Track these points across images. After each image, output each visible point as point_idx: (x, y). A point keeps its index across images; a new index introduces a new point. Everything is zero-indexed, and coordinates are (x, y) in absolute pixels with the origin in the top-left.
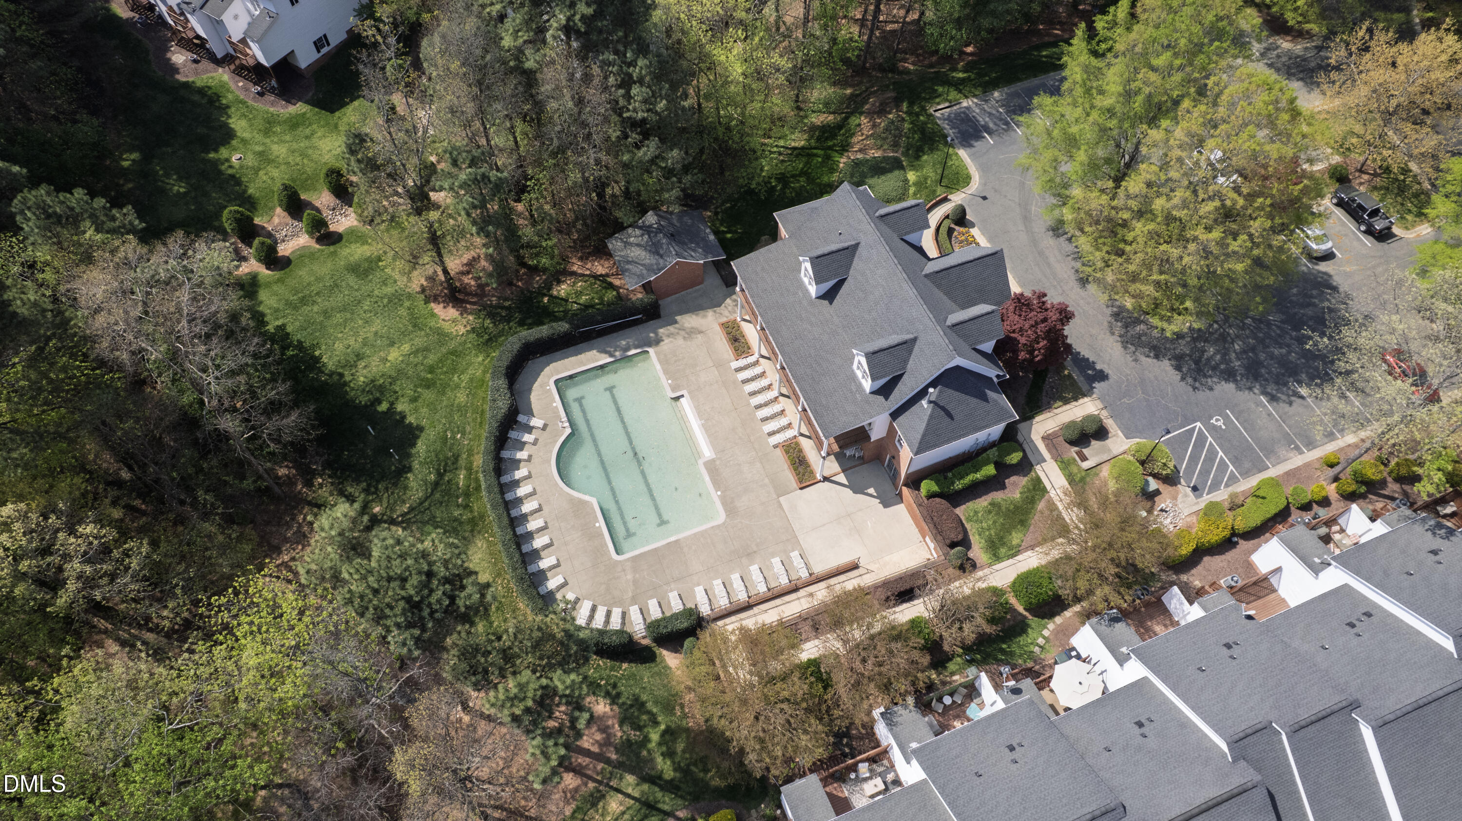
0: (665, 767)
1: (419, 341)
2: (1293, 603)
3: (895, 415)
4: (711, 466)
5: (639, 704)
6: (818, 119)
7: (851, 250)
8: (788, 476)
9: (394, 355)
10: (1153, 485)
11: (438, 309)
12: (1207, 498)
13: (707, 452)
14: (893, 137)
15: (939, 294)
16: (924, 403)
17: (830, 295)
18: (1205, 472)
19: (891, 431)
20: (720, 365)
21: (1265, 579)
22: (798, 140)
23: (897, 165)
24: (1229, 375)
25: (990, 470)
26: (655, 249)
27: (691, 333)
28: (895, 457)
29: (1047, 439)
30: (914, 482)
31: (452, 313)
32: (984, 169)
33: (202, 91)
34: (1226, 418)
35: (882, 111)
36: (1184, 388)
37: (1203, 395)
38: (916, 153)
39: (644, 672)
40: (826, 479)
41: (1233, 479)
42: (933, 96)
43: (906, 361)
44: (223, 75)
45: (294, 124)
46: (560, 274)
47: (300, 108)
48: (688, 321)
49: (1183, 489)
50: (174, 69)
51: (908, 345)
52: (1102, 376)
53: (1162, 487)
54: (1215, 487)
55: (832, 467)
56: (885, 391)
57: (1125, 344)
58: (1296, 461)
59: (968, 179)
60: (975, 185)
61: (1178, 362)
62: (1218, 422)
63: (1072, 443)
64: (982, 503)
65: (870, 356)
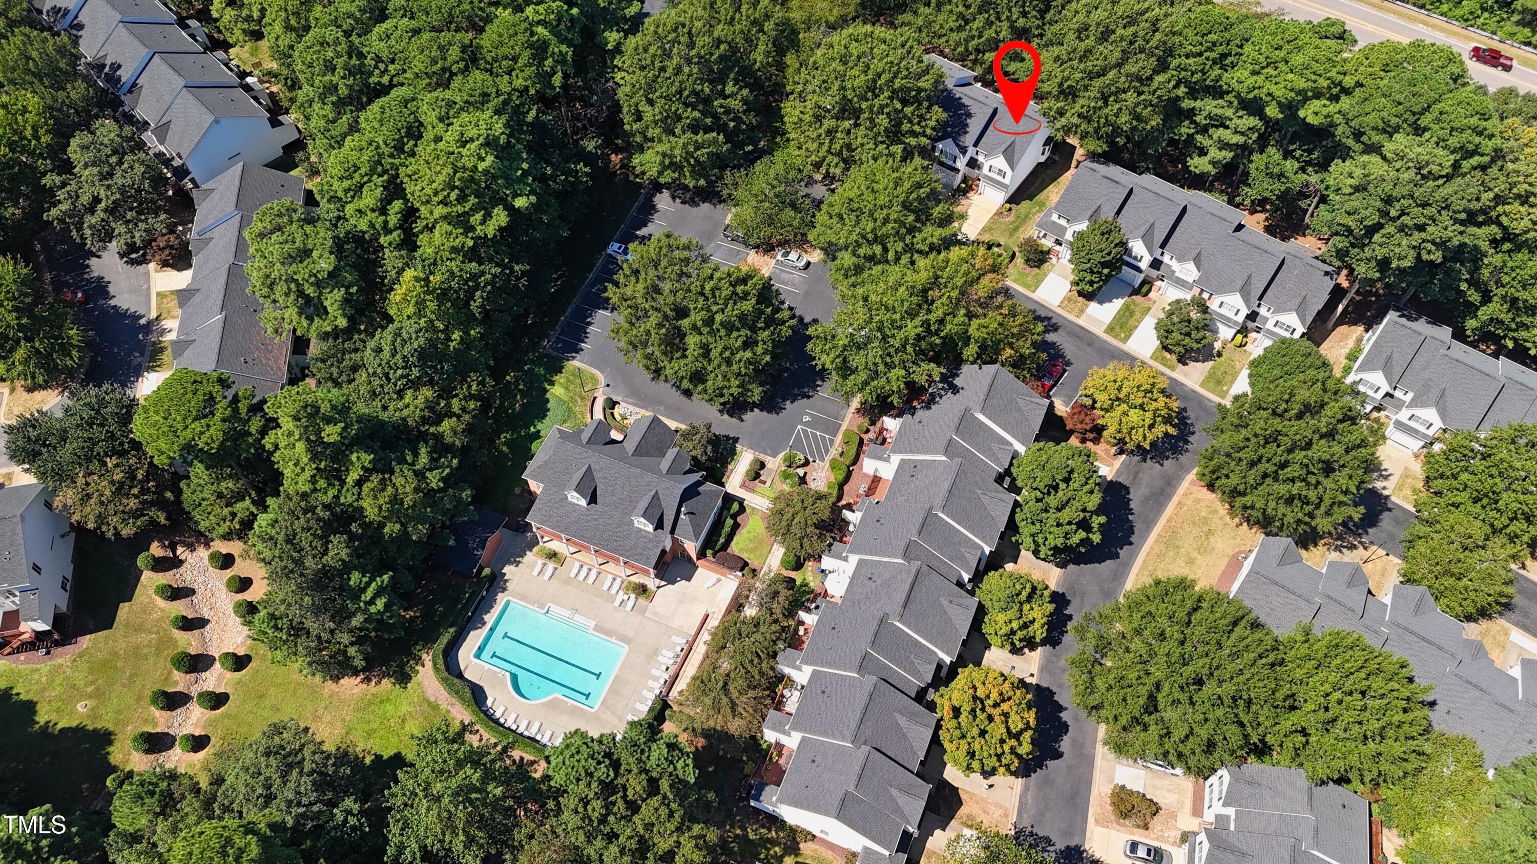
2: (891, 478)
3: (672, 532)
4: (598, 629)
7: (589, 471)
8: (641, 600)
10: (801, 472)
12: (828, 459)
13: (590, 624)
15: (645, 459)
16: (682, 516)
17: (593, 500)
18: (818, 448)
19: (675, 541)
21: (875, 476)
25: (729, 522)
28: (684, 550)
29: (743, 486)
30: (702, 554)
34: (808, 414)
40: (658, 587)
41: (832, 441)
43: (660, 505)
49: (815, 464)
51: (656, 497)
53: (806, 469)
54: (827, 451)
55: (658, 580)
56: (659, 526)
62: (806, 419)
63: (755, 479)
64: (738, 539)
65: (644, 515)
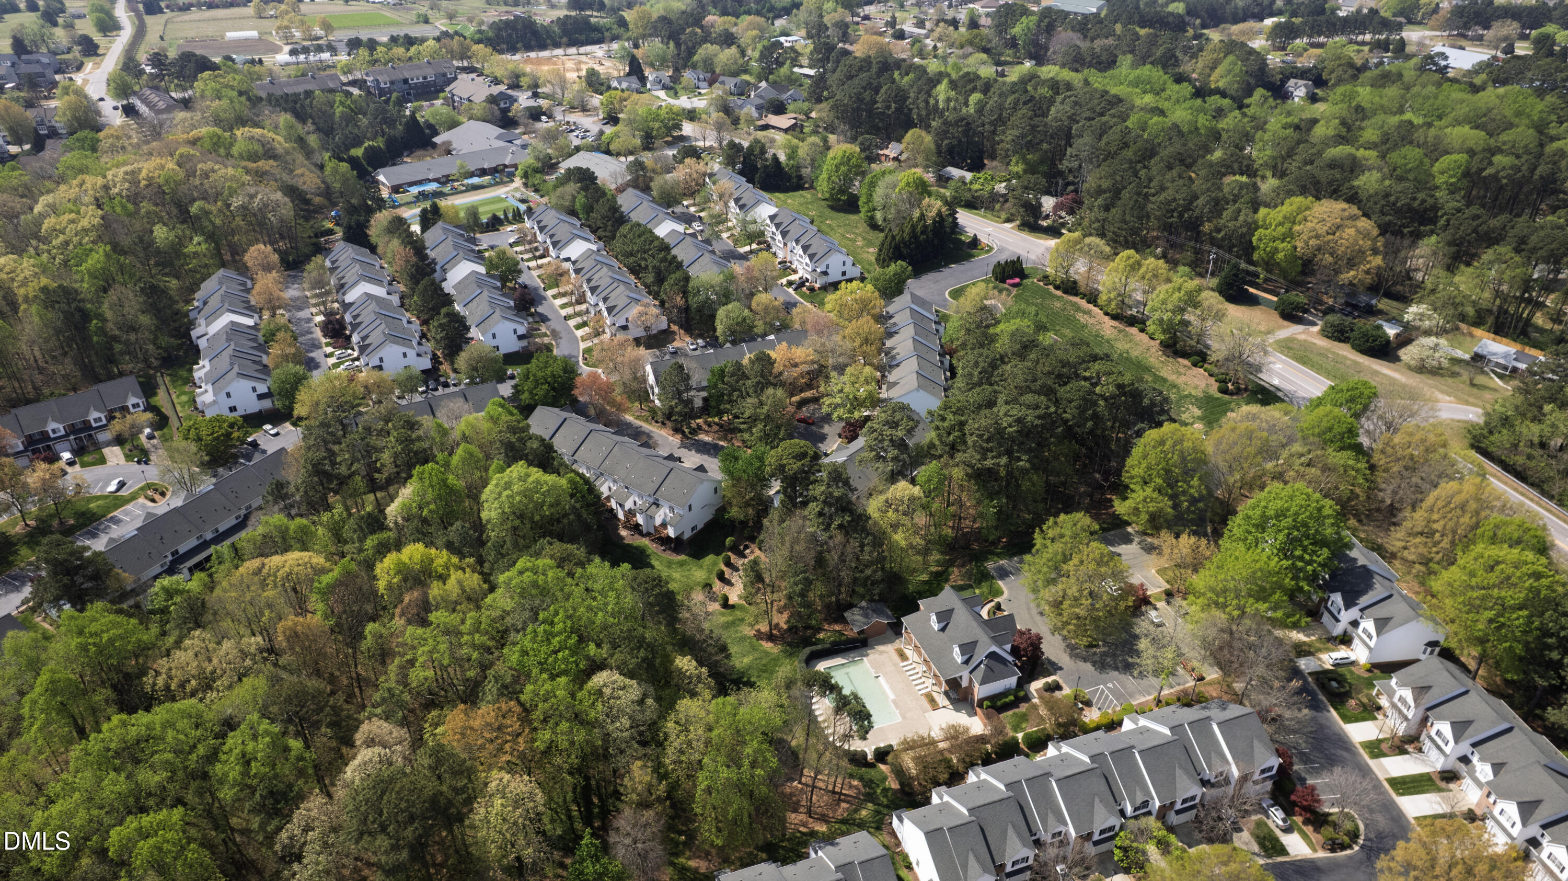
0: (885, 801)
1: (757, 655)
3: (971, 672)
4: (894, 702)
5: (872, 781)
6: (934, 569)
7: (951, 611)
8: (927, 705)
9: (746, 660)
10: (1081, 706)
11: (763, 643)
12: (1103, 711)
13: (892, 696)
14: (969, 575)
16: (983, 666)
17: (943, 629)
18: (1104, 702)
19: (970, 680)
20: (895, 665)
22: (925, 577)
23: (971, 587)
24: (1116, 669)
25: (1013, 699)
26: (866, 616)
27: (881, 653)
28: (972, 693)
29: (1037, 689)
30: (981, 704)
31: (770, 644)
32: (1010, 589)
33: (637, 548)
34: (1114, 684)
35: (963, 565)
36: (1096, 673)
37: (1104, 676)
38: (979, 583)
39: (872, 772)
40: (943, 706)
42: (986, 559)
43: (975, 649)
44: (645, 542)
45: (681, 564)
46: (819, 630)
47: (683, 557)
48: (880, 648)
49: (1094, 709)
50: (622, 538)
51: (975, 643)
52: (1061, 669)
53: (1085, 707)
54: (1108, 708)
55: (946, 702)
56: (966, 662)
57: (1071, 656)
58: (1143, 699)
59: (1002, 593)
60: (1006, 593)
61: (1094, 664)
62: (1110, 685)
63: (1047, 691)
64: (1010, 713)
65: (961, 648)
